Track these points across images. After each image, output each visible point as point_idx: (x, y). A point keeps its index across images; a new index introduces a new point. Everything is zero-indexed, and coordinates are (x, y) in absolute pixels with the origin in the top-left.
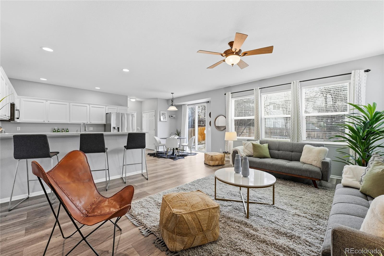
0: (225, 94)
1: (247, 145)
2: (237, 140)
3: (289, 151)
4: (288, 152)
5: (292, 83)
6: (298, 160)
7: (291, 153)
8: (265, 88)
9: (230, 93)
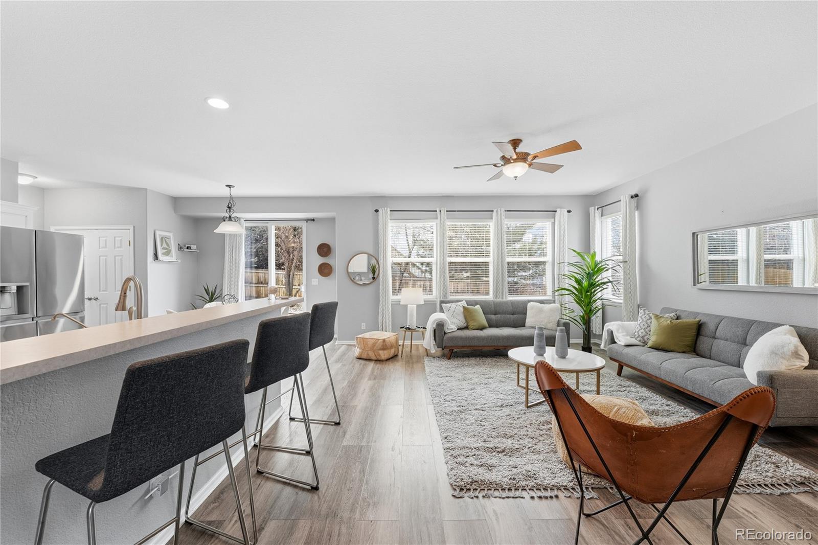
0: (377, 211)
1: (452, 309)
2: (423, 303)
3: (509, 314)
4: (508, 316)
5: (495, 211)
6: (523, 325)
7: (511, 316)
8: (455, 211)
9: (389, 210)
